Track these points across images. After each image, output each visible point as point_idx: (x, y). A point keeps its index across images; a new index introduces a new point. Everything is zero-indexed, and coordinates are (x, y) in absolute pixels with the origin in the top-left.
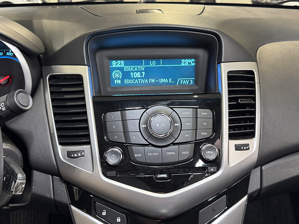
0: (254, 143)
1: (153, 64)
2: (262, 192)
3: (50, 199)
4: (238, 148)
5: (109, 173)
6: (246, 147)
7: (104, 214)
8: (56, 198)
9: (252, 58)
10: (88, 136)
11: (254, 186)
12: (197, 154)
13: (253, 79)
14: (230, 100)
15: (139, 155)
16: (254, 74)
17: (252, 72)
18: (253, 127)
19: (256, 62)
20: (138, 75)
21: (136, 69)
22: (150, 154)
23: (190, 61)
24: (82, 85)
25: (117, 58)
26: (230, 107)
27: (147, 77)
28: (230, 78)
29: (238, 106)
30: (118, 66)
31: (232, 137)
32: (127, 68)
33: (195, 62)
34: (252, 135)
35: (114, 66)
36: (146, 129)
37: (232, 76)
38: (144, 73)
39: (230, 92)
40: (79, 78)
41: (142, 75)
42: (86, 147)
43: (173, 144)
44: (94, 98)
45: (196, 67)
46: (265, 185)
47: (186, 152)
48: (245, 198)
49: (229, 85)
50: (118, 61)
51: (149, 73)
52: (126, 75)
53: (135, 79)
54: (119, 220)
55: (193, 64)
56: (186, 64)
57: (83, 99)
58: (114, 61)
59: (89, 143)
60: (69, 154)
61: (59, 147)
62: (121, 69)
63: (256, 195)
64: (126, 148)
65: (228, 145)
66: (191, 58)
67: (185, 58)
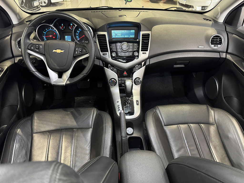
0: (147, 53)
1: (123, 31)
2: (150, 65)
3: (98, 65)
4: (143, 53)
5: (113, 59)
6: (145, 53)
7: (112, 68)
8: (100, 65)
9: (150, 30)
10: (108, 50)
11: (147, 63)
12: (133, 54)
13: (149, 36)
14: (142, 41)
15: (120, 54)
17: (149, 34)
18: (148, 48)
21: (119, 33)
22: (122, 54)
23: (133, 31)
24: (105, 37)
25: (114, 30)
26: (142, 43)
27: (122, 35)
28: (142, 35)
29: (144, 43)
30: (114, 32)
31: (142, 50)
33: (135, 31)
34: (147, 50)
36: (121, 48)
37: (143, 35)
38: (121, 34)
39: (142, 39)
40: (105, 35)
42: (107, 53)
43: (127, 52)
44: (109, 40)
46: (150, 64)
47: (131, 54)
48: (145, 66)
49: (142, 37)
52: (116, 35)
53: (119, 36)
54: (115, 70)
55: (134, 32)
56: (132, 32)
57: (106, 41)
59: (108, 51)
60: (103, 54)
61: (101, 53)
62: (115, 33)
63: (148, 66)
64: (117, 53)
65: (141, 52)
66: (134, 30)
67: (132, 30)
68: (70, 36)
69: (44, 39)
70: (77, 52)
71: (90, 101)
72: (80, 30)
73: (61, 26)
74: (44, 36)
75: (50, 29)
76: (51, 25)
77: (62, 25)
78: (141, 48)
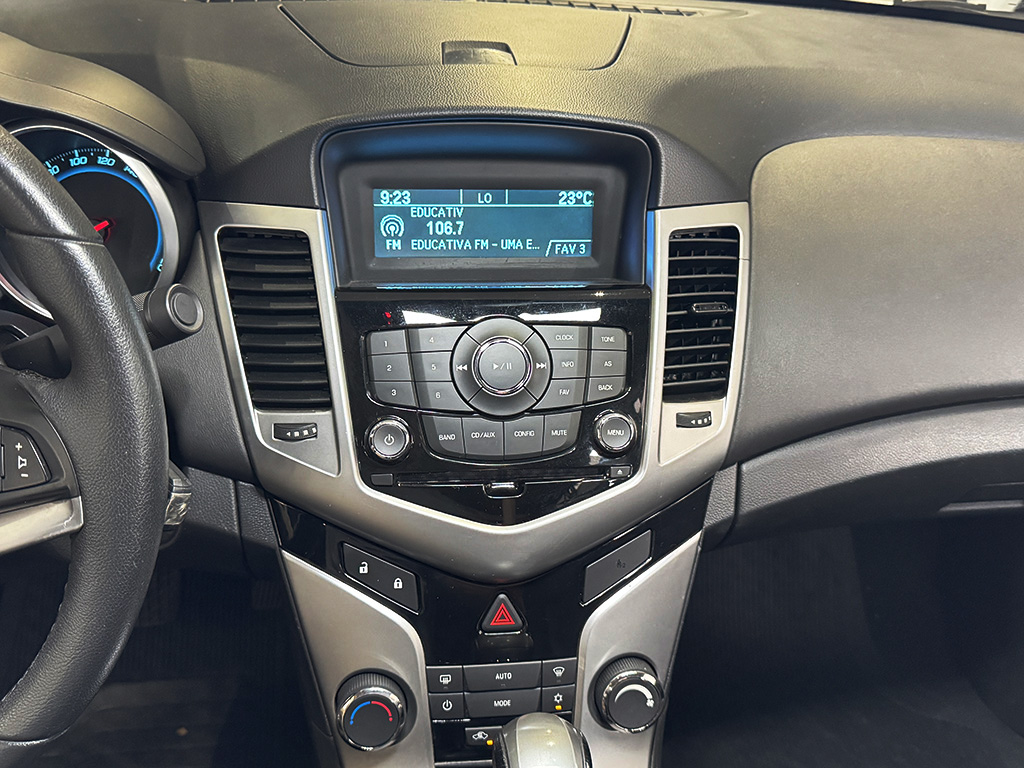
0: (723, 411)
1: (485, 200)
2: (739, 526)
3: (229, 536)
4: (683, 421)
5: (376, 478)
6: (704, 420)
7: (364, 570)
8: (245, 535)
9: (737, 188)
10: (326, 388)
11: (719, 508)
12: (587, 432)
13: (734, 249)
14: (672, 304)
15: (451, 437)
16: (737, 236)
17: (732, 232)
18: (725, 371)
19: (748, 201)
20: (446, 228)
21: (442, 212)
22: (476, 435)
23: (580, 194)
24: (307, 258)
25: (392, 185)
26: (671, 322)
27: (469, 234)
28: (674, 248)
29: (690, 320)
30: (396, 203)
31: (669, 395)
32: (418, 211)
33: (594, 199)
34: (720, 390)
35: (385, 204)
36: (467, 375)
37: (681, 244)
38: (461, 223)
39: (672, 286)
40: (300, 240)
41: (456, 227)
42: (321, 417)
43: (531, 412)
44: (337, 291)
45: (595, 209)
46: (747, 507)
47: (561, 431)
48: (697, 537)
49: (673, 267)
50: (397, 192)
51: (474, 224)
52: (417, 228)
53: (440, 238)
54: (398, 584)
55: (588, 204)
56: (571, 204)
57: (312, 295)
58: (385, 192)
59: (328, 405)
60: (281, 431)
61: (255, 415)
62: (404, 212)
63: (724, 530)
64: (417, 419)
65: (660, 413)
66: (583, 188)
67: (567, 188)
71: (183, 732)
78: (666, 373)
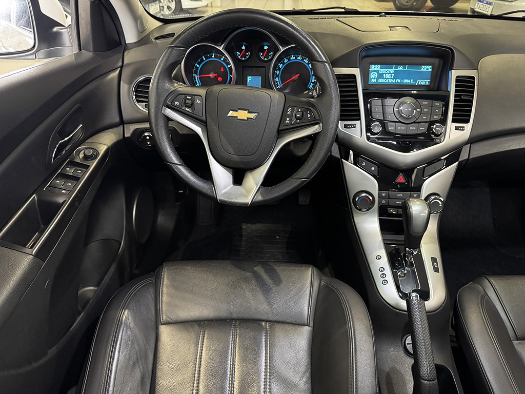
0: (468, 127)
1: (400, 68)
2: (468, 162)
4: (457, 128)
6: (462, 129)
7: (364, 164)
8: (332, 154)
9: (474, 67)
10: (359, 115)
11: (464, 156)
12: (430, 128)
13: (474, 83)
14: (456, 96)
15: (392, 128)
16: (474, 79)
17: (473, 78)
18: (469, 116)
19: (478, 70)
20: (389, 76)
21: (388, 71)
22: (399, 128)
23: (428, 67)
24: (356, 81)
25: (375, 64)
26: (455, 101)
27: (395, 78)
28: (457, 81)
29: (461, 100)
30: (376, 69)
31: (454, 121)
32: (382, 71)
33: (432, 68)
34: (467, 121)
35: (372, 69)
36: (398, 112)
37: (459, 80)
38: (393, 75)
39: (456, 91)
40: (354, 76)
41: (391, 76)
42: (357, 123)
43: (414, 122)
44: (363, 90)
45: (432, 71)
46: (471, 157)
47: (423, 129)
48: (457, 163)
49: (456, 86)
50: (376, 66)
51: (397, 75)
52: (381, 76)
53: (387, 79)
54: (373, 169)
55: (430, 70)
56: (425, 70)
57: (357, 91)
58: (373, 66)
59: (359, 119)
60: (346, 126)
61: (340, 122)
62: (377, 71)
63: (464, 163)
64: (383, 123)
65: (451, 125)
66: (429, 65)
67: (425, 65)
68: (260, 78)
69: (196, 81)
70: (288, 119)
71: (278, 237)
72: (285, 62)
73: (241, 51)
74: (197, 74)
75: (213, 57)
76: (220, 46)
77: (244, 48)
78: (453, 114)
